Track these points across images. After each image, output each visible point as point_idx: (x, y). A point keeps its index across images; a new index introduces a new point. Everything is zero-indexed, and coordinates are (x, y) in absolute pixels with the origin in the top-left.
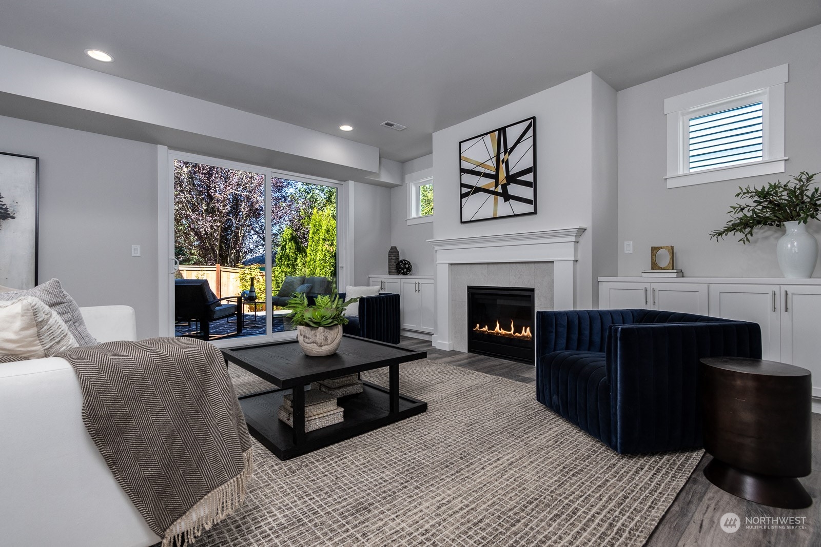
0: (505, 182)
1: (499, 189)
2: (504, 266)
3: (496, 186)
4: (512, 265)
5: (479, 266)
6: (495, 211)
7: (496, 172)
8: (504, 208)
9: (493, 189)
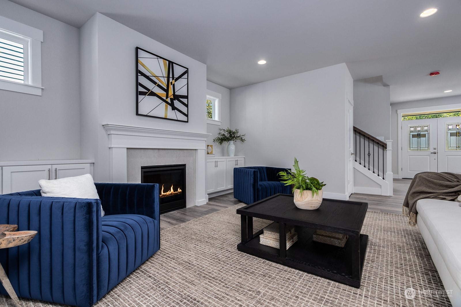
0: (172, 97)
1: (169, 100)
2: (169, 151)
3: (167, 97)
4: (174, 151)
5: (151, 150)
6: (166, 113)
7: (167, 88)
8: (172, 114)
9: (165, 98)
